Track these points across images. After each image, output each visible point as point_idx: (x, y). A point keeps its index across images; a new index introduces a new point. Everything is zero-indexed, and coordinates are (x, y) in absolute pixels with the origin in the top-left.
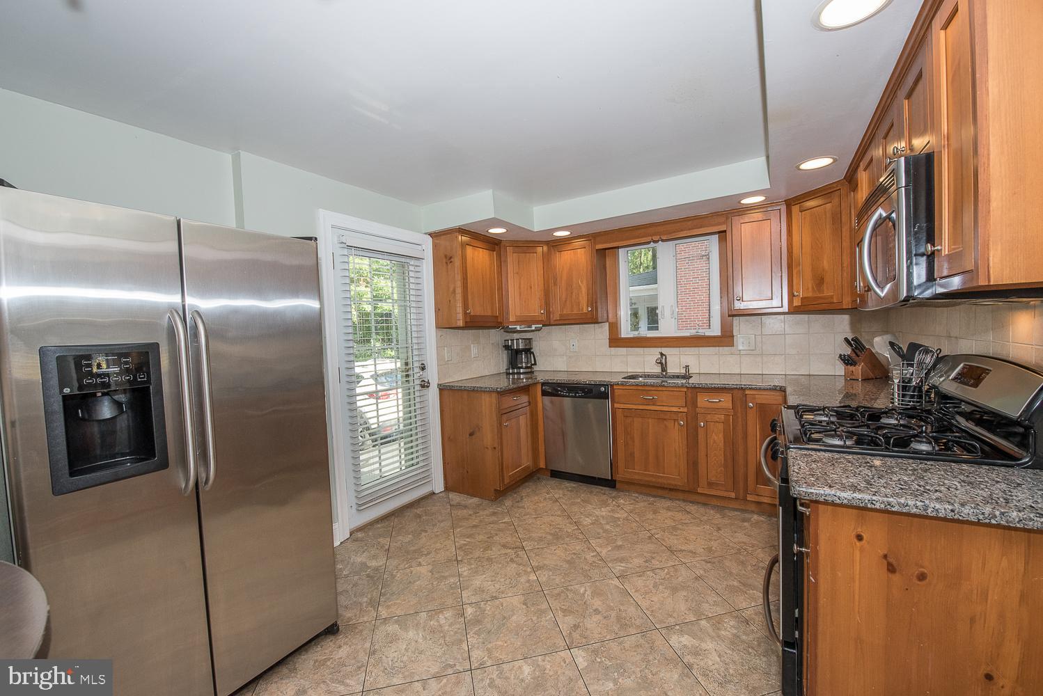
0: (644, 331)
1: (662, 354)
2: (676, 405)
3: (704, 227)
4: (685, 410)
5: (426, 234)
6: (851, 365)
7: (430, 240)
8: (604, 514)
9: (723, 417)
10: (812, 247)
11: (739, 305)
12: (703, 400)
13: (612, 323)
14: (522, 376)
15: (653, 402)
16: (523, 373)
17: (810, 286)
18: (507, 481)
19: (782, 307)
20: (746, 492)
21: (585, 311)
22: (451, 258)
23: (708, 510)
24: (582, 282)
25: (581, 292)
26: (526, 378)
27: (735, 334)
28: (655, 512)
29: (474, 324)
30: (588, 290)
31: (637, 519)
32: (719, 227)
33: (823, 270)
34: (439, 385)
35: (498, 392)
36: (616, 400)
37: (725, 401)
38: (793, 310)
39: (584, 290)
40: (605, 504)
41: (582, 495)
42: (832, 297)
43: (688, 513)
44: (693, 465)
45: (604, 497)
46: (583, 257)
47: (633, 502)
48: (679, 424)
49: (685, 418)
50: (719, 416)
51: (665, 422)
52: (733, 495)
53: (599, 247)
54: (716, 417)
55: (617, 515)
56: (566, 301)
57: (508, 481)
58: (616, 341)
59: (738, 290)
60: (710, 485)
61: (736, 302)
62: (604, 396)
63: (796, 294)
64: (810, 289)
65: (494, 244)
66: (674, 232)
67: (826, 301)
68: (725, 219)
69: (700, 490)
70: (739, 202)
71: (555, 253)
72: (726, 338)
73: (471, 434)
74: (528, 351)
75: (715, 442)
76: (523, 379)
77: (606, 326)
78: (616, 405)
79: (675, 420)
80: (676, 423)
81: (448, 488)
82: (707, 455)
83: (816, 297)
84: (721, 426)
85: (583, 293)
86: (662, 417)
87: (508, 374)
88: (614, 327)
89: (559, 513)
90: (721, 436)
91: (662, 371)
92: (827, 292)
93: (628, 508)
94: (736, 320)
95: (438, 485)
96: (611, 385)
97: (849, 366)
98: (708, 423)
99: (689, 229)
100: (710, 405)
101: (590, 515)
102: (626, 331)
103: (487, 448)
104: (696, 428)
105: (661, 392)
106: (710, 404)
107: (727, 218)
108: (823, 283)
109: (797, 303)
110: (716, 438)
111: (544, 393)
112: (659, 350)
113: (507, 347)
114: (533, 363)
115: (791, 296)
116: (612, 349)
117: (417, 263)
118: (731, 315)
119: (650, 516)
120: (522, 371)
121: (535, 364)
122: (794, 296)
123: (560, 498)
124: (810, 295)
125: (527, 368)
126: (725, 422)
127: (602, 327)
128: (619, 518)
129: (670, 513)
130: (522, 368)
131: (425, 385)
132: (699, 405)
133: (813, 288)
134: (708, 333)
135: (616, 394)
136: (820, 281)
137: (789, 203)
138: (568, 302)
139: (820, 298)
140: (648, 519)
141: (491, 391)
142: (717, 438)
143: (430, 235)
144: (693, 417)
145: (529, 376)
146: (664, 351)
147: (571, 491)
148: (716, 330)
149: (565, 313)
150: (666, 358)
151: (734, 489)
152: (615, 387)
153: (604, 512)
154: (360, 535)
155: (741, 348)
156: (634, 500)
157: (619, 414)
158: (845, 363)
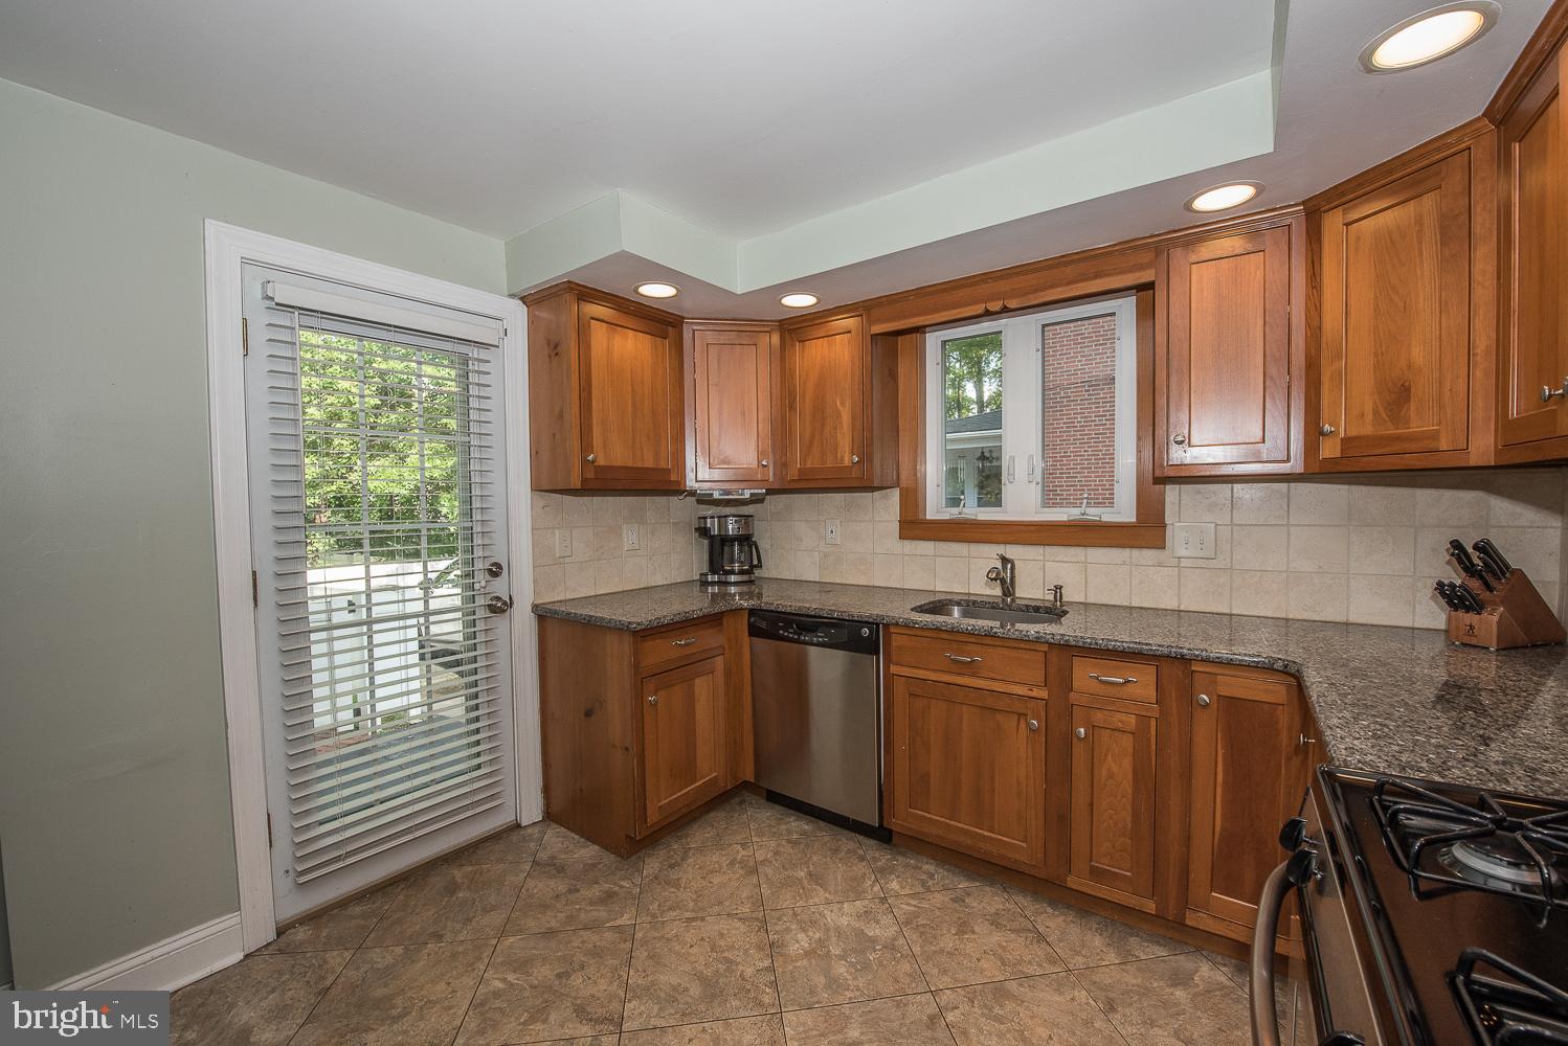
0: (972, 510)
1: (1004, 560)
2: (1025, 682)
3: (1101, 277)
4: (1044, 694)
5: (512, 296)
6: (1468, 609)
7: (521, 311)
8: (844, 921)
9: (1132, 719)
10: (1377, 310)
11: (1178, 455)
12: (1085, 675)
13: (907, 489)
14: (733, 590)
15: (970, 668)
16: (736, 584)
17: (1368, 407)
18: (653, 816)
19: (1288, 460)
20: (1184, 902)
21: (847, 462)
22: (556, 346)
23: (1089, 935)
24: (843, 404)
25: (841, 423)
26: (741, 594)
27: (1168, 520)
28: (963, 928)
29: (602, 483)
30: (854, 419)
31: (917, 949)
32: (1138, 274)
33: (1409, 367)
34: (535, 608)
35: (635, 633)
36: (894, 659)
37: (1141, 683)
38: (1318, 472)
39: (846, 418)
40: (855, 890)
41: (815, 859)
42: (1435, 436)
43: (1041, 938)
44: (1059, 821)
45: (860, 868)
46: (846, 352)
47: (920, 889)
48: (1028, 724)
49: (1043, 713)
50: (1123, 717)
51: (999, 716)
52: (1150, 906)
53: (877, 329)
54: (1117, 719)
55: (872, 931)
56: (811, 443)
57: (655, 820)
58: (914, 526)
59: (1179, 417)
60: (1097, 874)
61: (1174, 447)
62: (870, 647)
63: (1327, 428)
64: (1369, 417)
65: (662, 323)
66: (1036, 291)
67: (1414, 446)
68: (1153, 254)
69: (1072, 882)
70: (1188, 207)
71: (793, 346)
72: (1148, 530)
73: (588, 714)
74: (746, 540)
75: (1111, 775)
76: (734, 595)
77: (895, 496)
78: (894, 669)
79: (1020, 714)
80: (1022, 724)
81: (549, 816)
82: (1092, 805)
83: (1382, 438)
84: (1127, 742)
85: (845, 426)
86: (991, 706)
87: (704, 584)
88: (912, 499)
89: (746, 909)
90: (1127, 763)
91: (1004, 594)
92: (1420, 422)
93: (904, 908)
94: (1171, 493)
95: (531, 810)
96: (886, 626)
97: (1461, 614)
98: (1096, 729)
99: (1069, 283)
100: (1101, 689)
101: (813, 923)
102: (935, 507)
103: (614, 746)
104: (1069, 738)
105: (991, 650)
106: (1103, 687)
107: (1158, 253)
108: (1408, 399)
109: (1329, 450)
110: (1115, 768)
111: (754, 631)
112: (1001, 549)
113: (703, 532)
114: (755, 562)
115: (1314, 433)
116: (906, 542)
117: (483, 354)
118: (1160, 478)
119: (948, 941)
120: (733, 578)
121: (759, 566)
122: (1322, 433)
123: (765, 861)
124: (1368, 429)
125: (742, 572)
126: (1139, 734)
127: (886, 497)
128: (873, 940)
129: (997, 937)
130: (732, 572)
131: (500, 607)
132: (1076, 685)
133: (1376, 412)
134: (1107, 516)
135: (894, 644)
136: (1398, 395)
137: (1314, 211)
138: (816, 443)
139: (1398, 438)
140: (942, 951)
141: (621, 629)
142: (1117, 766)
143: (523, 299)
144: (1060, 713)
145: (745, 588)
146: (1012, 552)
147: (794, 843)
148: (1124, 509)
149: (808, 466)
150: (1013, 568)
151: (1154, 891)
152: (892, 629)
153: (843, 916)
154: (301, 934)
155: (1183, 552)
156: (923, 884)
157: (900, 688)
158: (1450, 603)
